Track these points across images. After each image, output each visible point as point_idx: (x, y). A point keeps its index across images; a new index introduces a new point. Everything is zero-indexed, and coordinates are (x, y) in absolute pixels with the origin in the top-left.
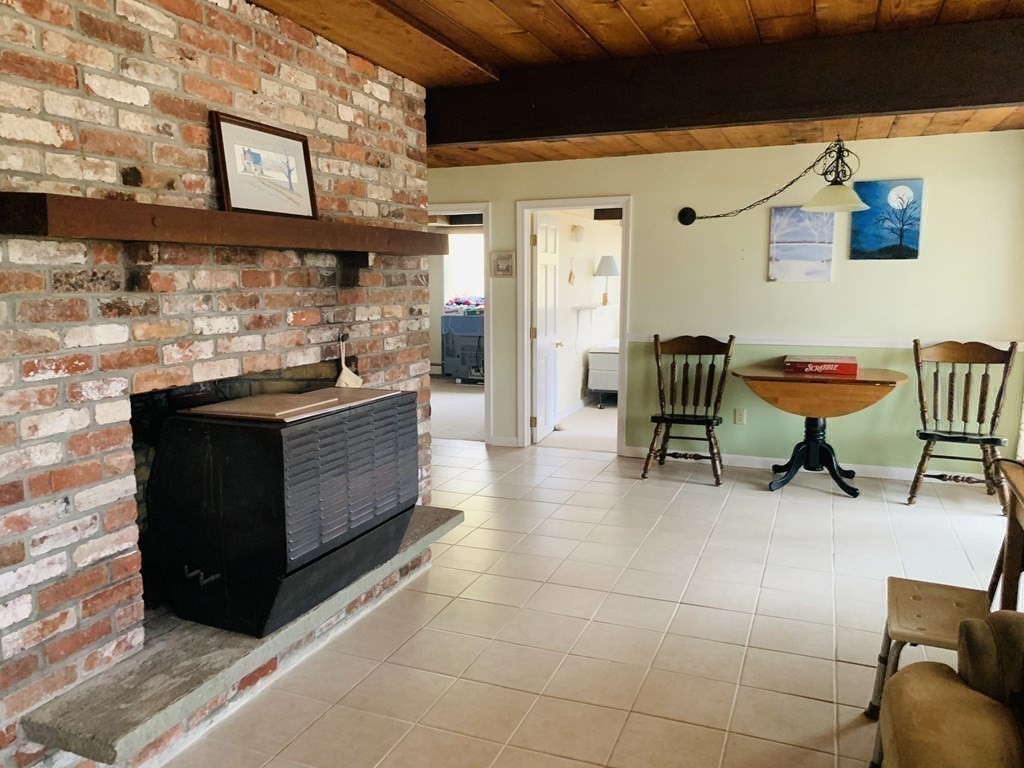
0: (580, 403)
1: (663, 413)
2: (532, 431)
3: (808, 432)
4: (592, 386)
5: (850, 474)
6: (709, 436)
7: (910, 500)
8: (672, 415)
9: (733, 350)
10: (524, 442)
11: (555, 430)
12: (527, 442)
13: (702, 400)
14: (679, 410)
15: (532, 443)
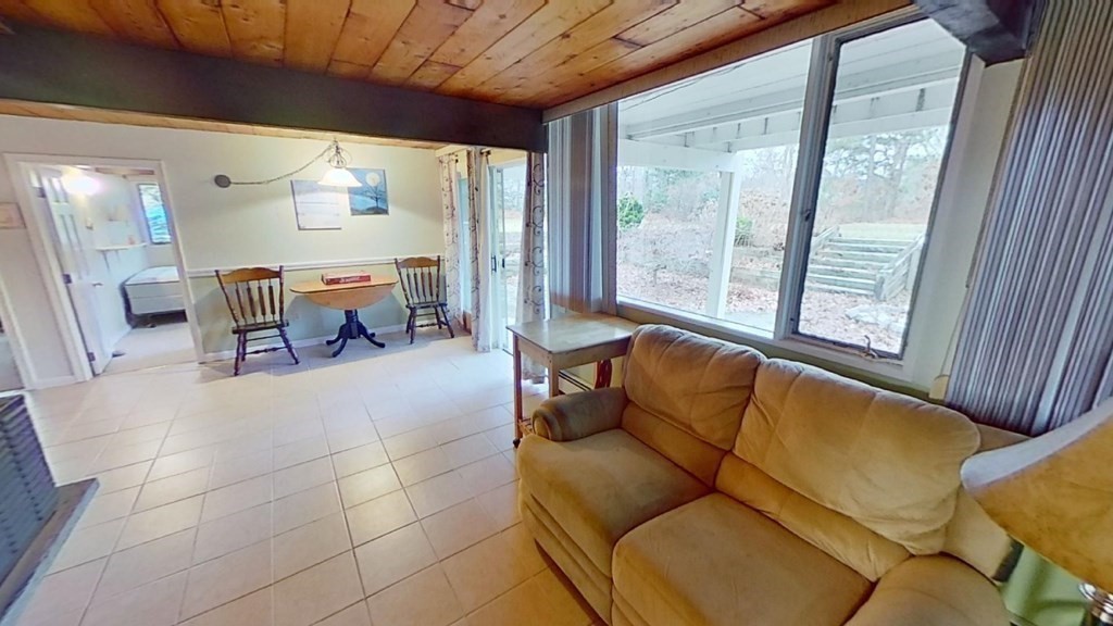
0: (128, 328)
1: (238, 326)
2: (91, 365)
3: (347, 317)
4: (136, 310)
5: (373, 335)
6: (283, 335)
7: (412, 342)
8: (246, 326)
9: (284, 274)
10: (83, 375)
11: (114, 356)
12: (89, 375)
13: (268, 310)
14: (251, 321)
15: (94, 374)
